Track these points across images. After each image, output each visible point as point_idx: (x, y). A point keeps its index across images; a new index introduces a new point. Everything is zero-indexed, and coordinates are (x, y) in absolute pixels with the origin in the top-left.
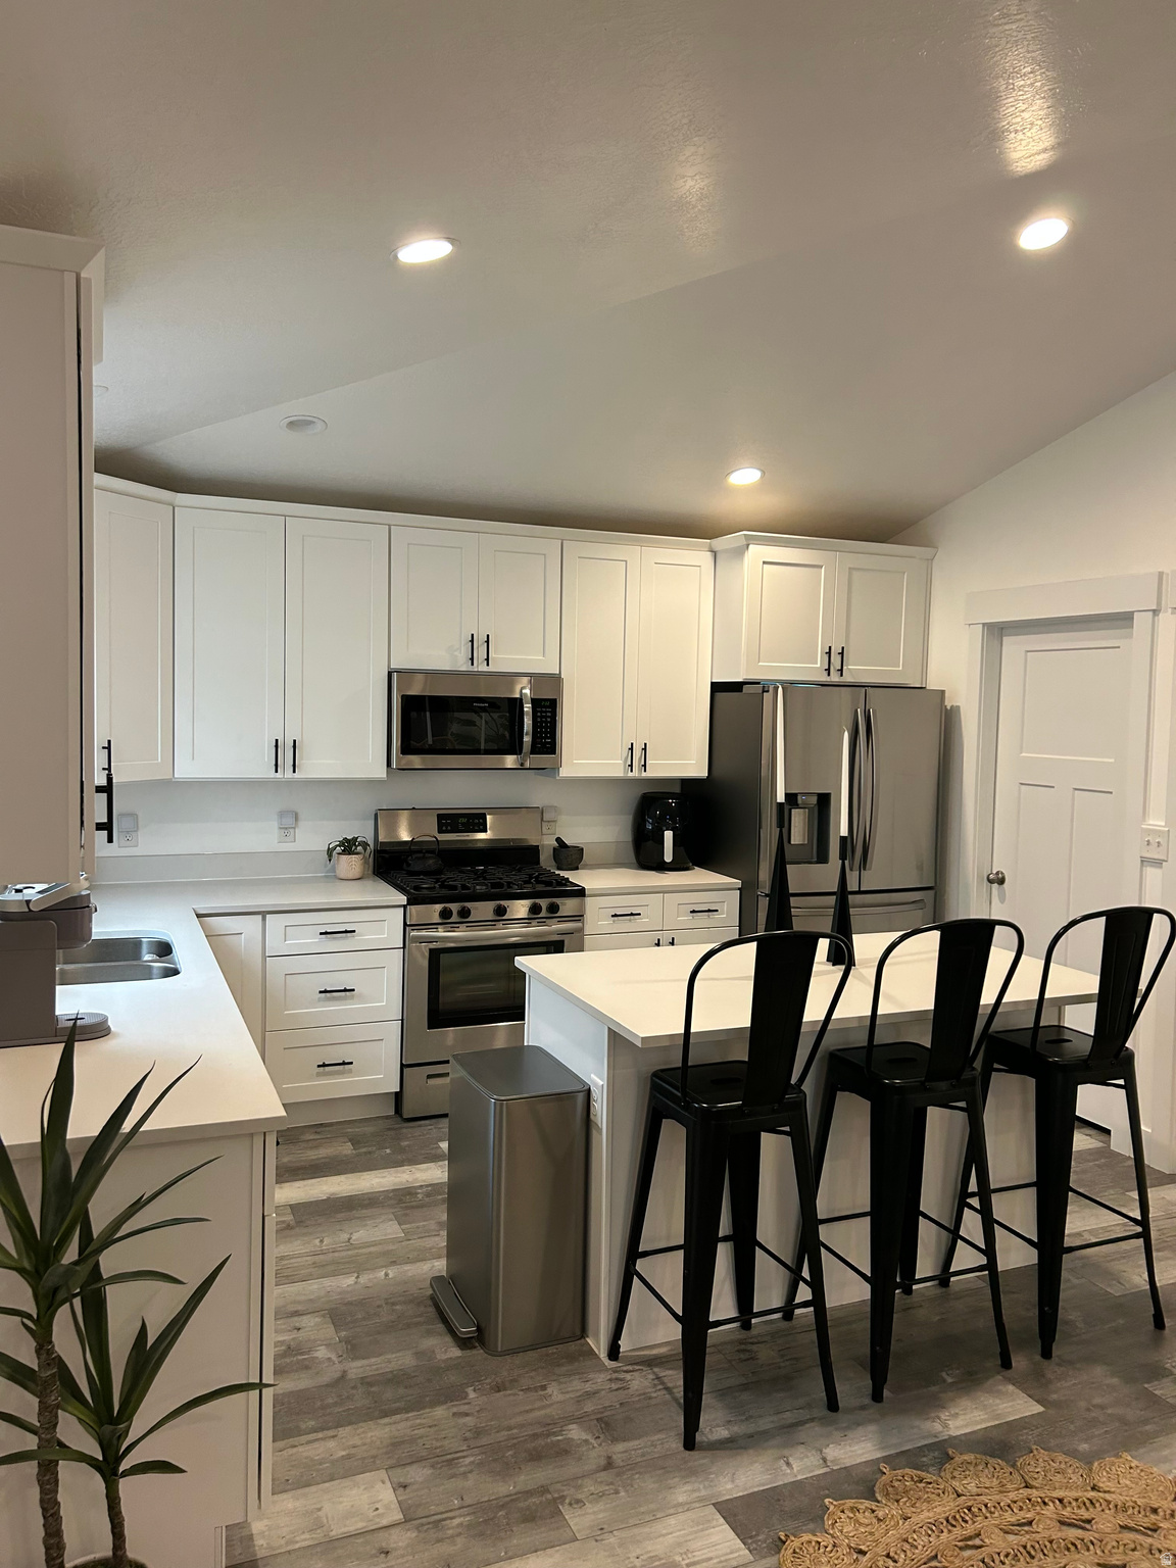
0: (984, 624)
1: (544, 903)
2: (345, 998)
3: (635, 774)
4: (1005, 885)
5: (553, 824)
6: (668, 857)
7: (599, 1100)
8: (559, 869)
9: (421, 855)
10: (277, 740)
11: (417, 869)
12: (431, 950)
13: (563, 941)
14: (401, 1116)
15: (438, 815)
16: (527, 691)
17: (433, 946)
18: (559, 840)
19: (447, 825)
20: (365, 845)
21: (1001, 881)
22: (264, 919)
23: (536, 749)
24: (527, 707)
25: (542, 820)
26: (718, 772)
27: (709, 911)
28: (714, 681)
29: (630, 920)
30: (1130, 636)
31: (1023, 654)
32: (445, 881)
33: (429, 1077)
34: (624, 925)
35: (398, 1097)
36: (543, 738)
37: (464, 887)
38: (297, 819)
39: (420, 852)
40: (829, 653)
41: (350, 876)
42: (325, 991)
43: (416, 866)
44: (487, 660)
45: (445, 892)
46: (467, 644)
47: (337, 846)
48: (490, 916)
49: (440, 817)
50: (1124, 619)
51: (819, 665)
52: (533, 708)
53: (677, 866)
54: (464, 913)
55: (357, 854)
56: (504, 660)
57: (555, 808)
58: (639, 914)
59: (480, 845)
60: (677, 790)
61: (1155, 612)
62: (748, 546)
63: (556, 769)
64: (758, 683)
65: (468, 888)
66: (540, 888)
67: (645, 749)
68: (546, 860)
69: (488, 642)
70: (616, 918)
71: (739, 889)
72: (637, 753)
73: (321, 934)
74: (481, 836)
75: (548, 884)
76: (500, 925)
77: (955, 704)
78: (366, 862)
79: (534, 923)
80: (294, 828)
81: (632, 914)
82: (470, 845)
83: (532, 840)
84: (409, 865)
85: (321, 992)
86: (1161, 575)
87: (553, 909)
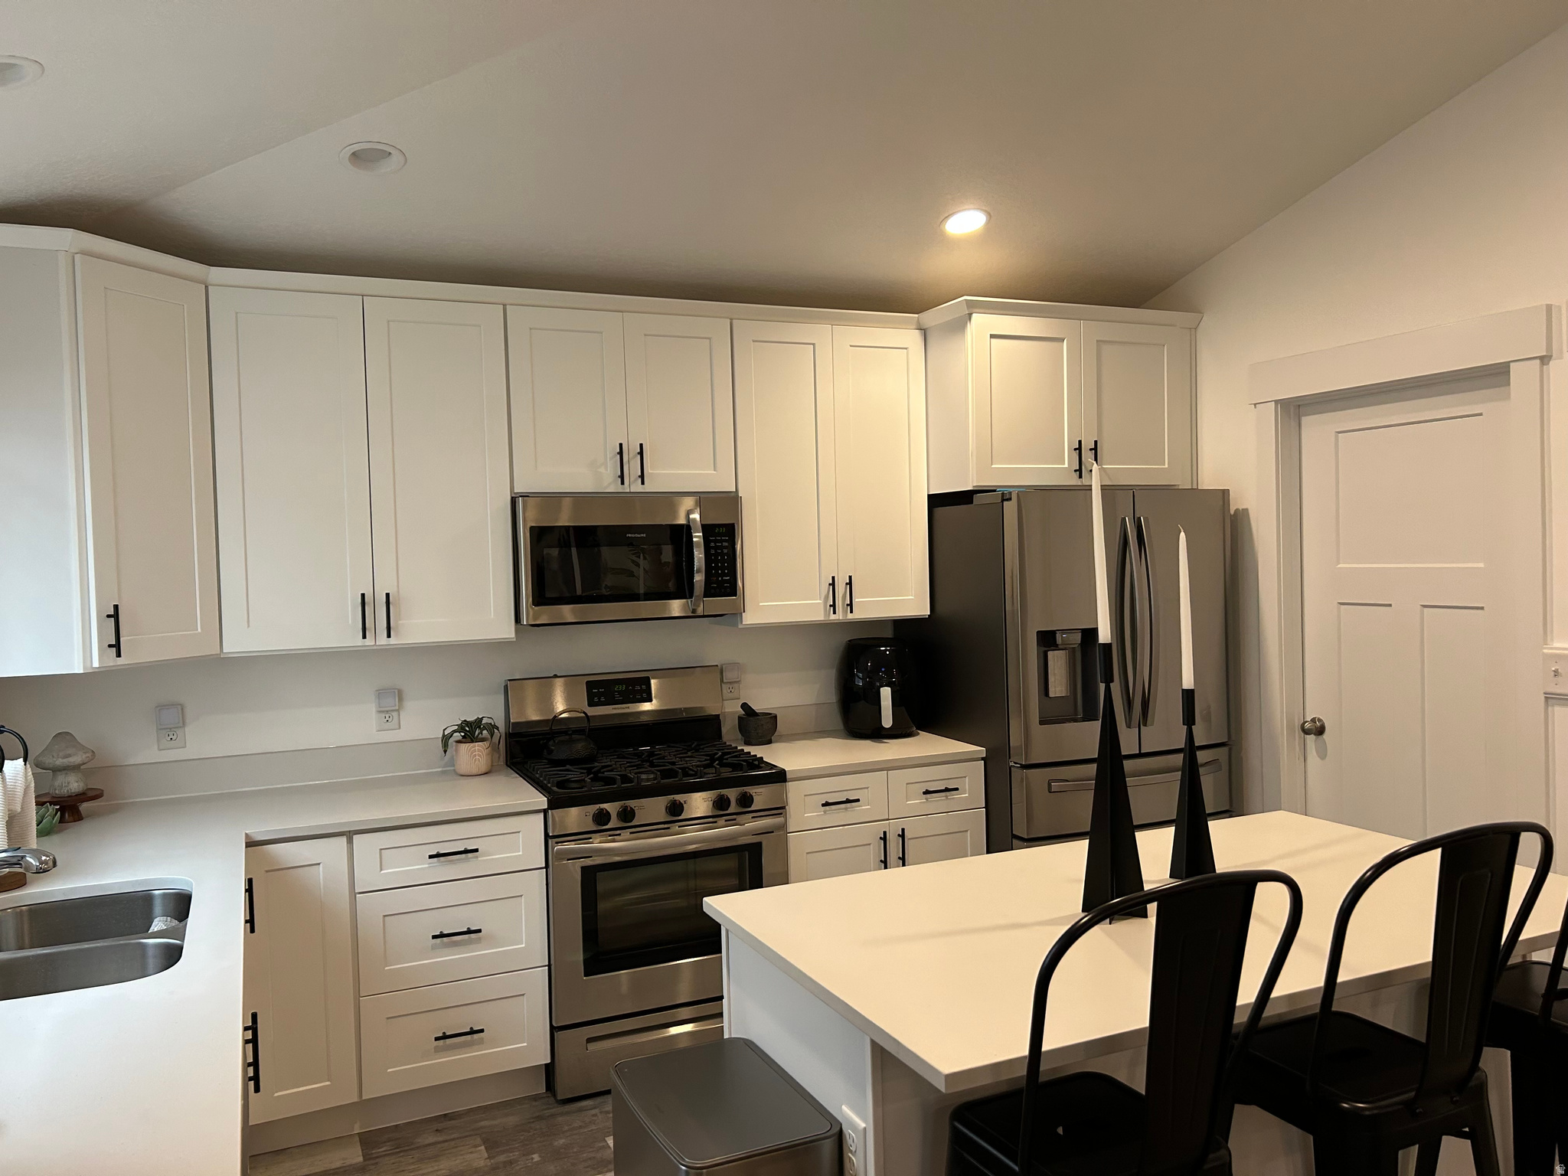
0: (1276, 402)
1: (732, 794)
2: (470, 942)
3: (839, 616)
4: (1325, 736)
5: (736, 685)
6: (887, 721)
7: (860, 1153)
8: (748, 743)
9: (566, 738)
10: (363, 595)
11: (563, 756)
12: (583, 869)
13: (760, 844)
14: (555, 1096)
15: (588, 683)
16: (696, 516)
17: (589, 862)
18: (745, 706)
19: (599, 695)
20: (492, 728)
21: (1320, 731)
22: (350, 841)
23: (709, 592)
24: (698, 537)
25: (722, 681)
26: (942, 608)
27: (947, 790)
28: (931, 493)
29: (846, 809)
30: (1508, 397)
31: (1334, 434)
32: (599, 771)
33: (590, 1040)
34: (838, 815)
35: (549, 1069)
36: (720, 575)
37: (625, 779)
38: (401, 699)
39: (565, 733)
40: (1079, 449)
41: (475, 772)
42: (442, 936)
43: (561, 753)
44: (642, 476)
45: (598, 788)
46: (615, 456)
47: (455, 731)
48: (662, 816)
49: (590, 685)
50: (1495, 376)
51: (1066, 465)
52: (705, 537)
53: (899, 732)
54: (627, 815)
55: (483, 740)
56: (664, 477)
57: (735, 665)
58: (858, 800)
59: (644, 718)
60: (889, 633)
61: (1544, 360)
62: (970, 315)
63: (737, 614)
64: (995, 491)
65: (630, 781)
66: (726, 773)
67: (850, 583)
68: (730, 733)
69: (641, 453)
70: (827, 808)
71: (983, 759)
72: (841, 589)
73: (431, 857)
74: (646, 707)
75: (736, 767)
76: (675, 828)
77: (1241, 507)
78: (494, 749)
79: (721, 821)
80: (398, 711)
81: (848, 801)
82: (631, 720)
83: (712, 709)
84: (550, 752)
85: (434, 937)
86: (1549, 308)
87: (746, 801)
